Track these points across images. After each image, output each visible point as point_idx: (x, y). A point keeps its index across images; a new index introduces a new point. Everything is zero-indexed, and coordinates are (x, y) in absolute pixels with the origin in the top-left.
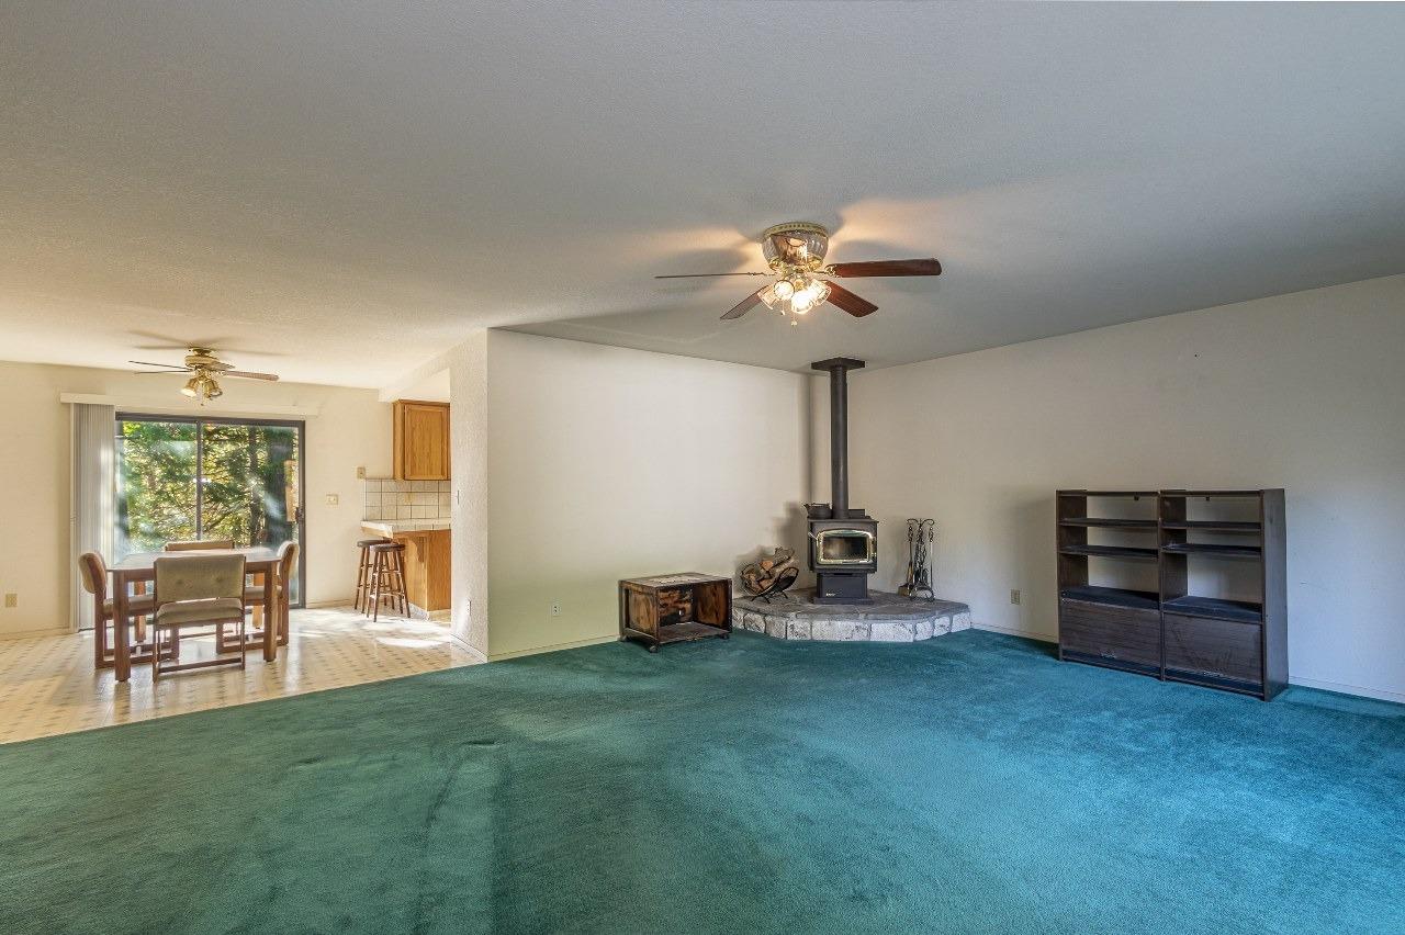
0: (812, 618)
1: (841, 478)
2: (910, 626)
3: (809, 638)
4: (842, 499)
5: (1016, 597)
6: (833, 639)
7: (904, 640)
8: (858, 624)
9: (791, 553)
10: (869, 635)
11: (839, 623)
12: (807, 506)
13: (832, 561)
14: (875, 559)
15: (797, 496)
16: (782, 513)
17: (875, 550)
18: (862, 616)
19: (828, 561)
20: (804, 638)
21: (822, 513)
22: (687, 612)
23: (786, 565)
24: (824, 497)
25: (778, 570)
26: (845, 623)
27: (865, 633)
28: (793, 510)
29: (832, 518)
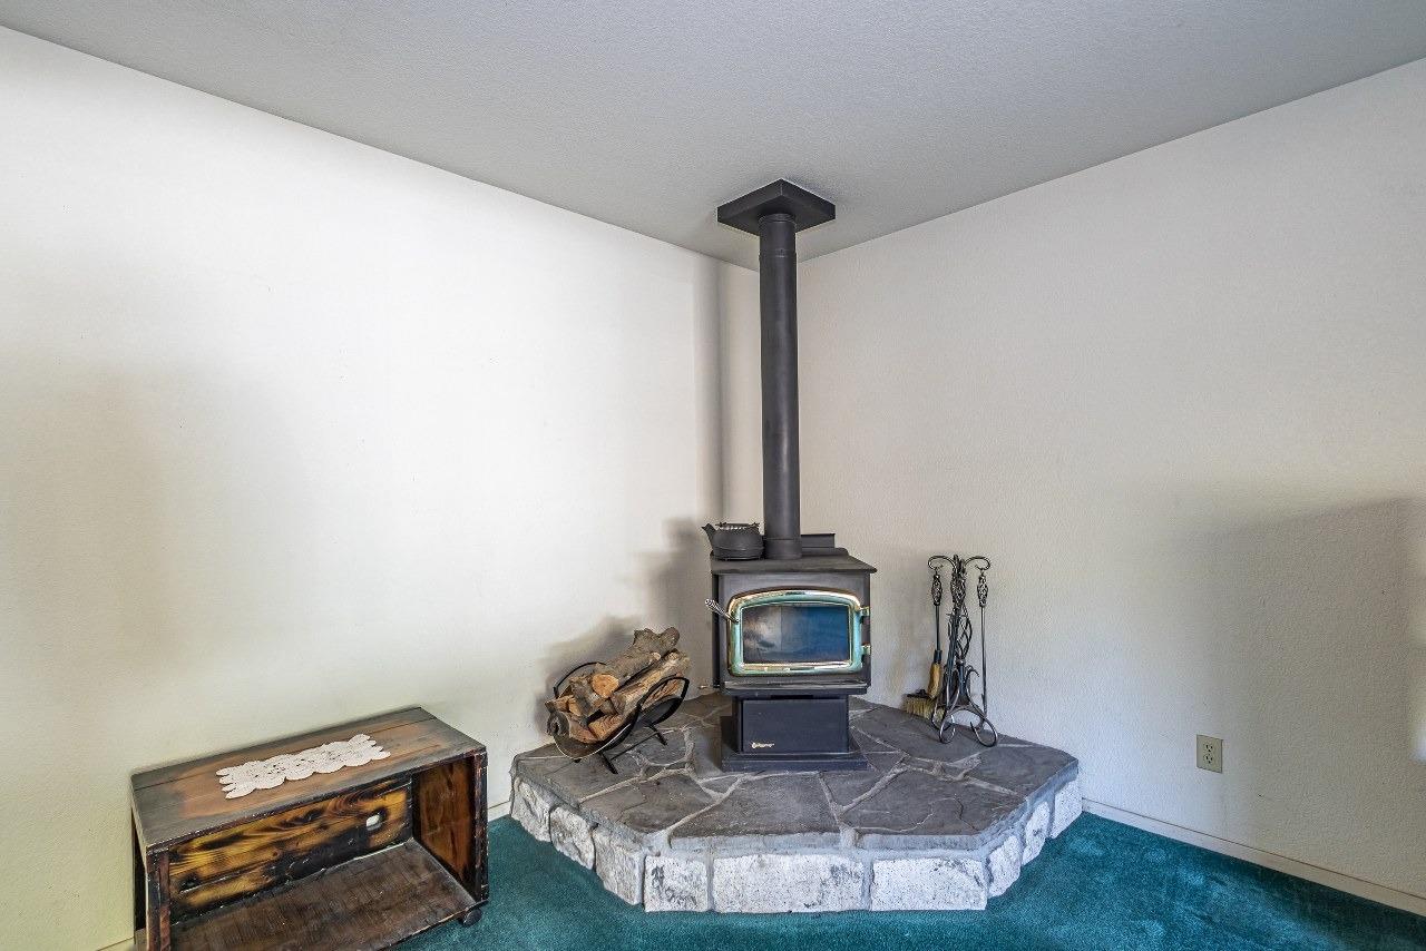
0: (712, 849)
1: (785, 467)
2: (975, 867)
3: (704, 907)
4: (786, 513)
5: (1210, 755)
6: (767, 908)
7: (960, 905)
8: (838, 861)
9: (668, 644)
10: (868, 892)
11: (787, 859)
12: (709, 528)
13: (766, 668)
14: (865, 658)
15: (694, 507)
16: (659, 543)
17: (866, 640)
18: (847, 835)
19: (755, 668)
20: (691, 907)
21: (743, 546)
22: (392, 817)
23: (655, 677)
24: (749, 508)
25: (631, 698)
26: (801, 860)
27: (856, 887)
28: (683, 535)
29: (764, 556)
